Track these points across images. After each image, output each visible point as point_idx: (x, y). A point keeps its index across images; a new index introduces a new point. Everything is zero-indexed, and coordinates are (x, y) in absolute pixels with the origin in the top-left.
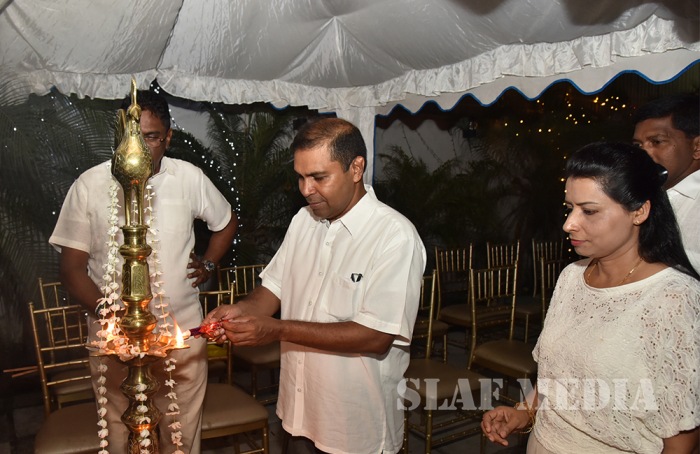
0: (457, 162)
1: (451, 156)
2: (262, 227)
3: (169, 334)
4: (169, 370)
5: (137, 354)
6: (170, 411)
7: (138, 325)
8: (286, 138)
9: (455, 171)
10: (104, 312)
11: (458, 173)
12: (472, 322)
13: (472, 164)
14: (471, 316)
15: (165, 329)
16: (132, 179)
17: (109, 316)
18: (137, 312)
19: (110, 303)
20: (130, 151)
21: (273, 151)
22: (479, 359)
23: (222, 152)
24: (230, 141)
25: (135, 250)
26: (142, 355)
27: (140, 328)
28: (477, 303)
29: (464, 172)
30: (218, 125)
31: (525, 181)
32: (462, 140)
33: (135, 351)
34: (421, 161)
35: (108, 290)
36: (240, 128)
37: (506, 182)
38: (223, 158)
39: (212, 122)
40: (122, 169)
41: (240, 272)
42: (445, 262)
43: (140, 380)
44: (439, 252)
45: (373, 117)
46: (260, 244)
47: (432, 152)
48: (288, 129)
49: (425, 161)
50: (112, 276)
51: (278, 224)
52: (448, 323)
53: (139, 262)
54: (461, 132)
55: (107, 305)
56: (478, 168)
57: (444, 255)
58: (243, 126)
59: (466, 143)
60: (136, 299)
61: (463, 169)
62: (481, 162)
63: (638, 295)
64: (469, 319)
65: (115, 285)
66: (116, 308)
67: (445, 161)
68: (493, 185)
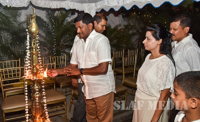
0: (120, 25)
1: (118, 23)
2: (62, 45)
3: (42, 74)
4: (43, 83)
5: (36, 79)
6: (43, 94)
7: (35, 71)
8: (69, 18)
9: (119, 28)
10: (26, 68)
11: (120, 28)
12: (123, 72)
13: (125, 26)
14: (123, 70)
15: (41, 73)
16: (34, 34)
17: (28, 69)
18: (35, 68)
19: (28, 66)
20: (33, 27)
21: (65, 22)
22: (125, 82)
23: (50, 22)
24: (52, 19)
25: (34, 52)
26: (37, 79)
27: (36, 72)
28: (124, 67)
29: (122, 28)
30: (49, 14)
31: (140, 31)
32: (122, 18)
33: (35, 78)
34: (109, 25)
35: (27, 63)
36: (55, 15)
37: (135, 31)
38: (50, 24)
39: (47, 13)
40: (31, 31)
41: (56, 58)
42: (116, 55)
43: (36, 85)
44: (114, 52)
45: (95, 12)
46: (61, 50)
47: (113, 22)
48: (70, 15)
49: (110, 25)
50: (28, 59)
51: (67, 44)
52: (117, 73)
53: (36, 55)
54: (122, 16)
55: (27, 67)
56: (126, 27)
57: (116, 53)
58: (56, 14)
59: (123, 19)
60: (35, 65)
61: (122, 27)
62: (127, 25)
63: (157, 61)
64: (122, 71)
65: (29, 62)
66: (29, 67)
67: (116, 25)
68: (131, 32)
